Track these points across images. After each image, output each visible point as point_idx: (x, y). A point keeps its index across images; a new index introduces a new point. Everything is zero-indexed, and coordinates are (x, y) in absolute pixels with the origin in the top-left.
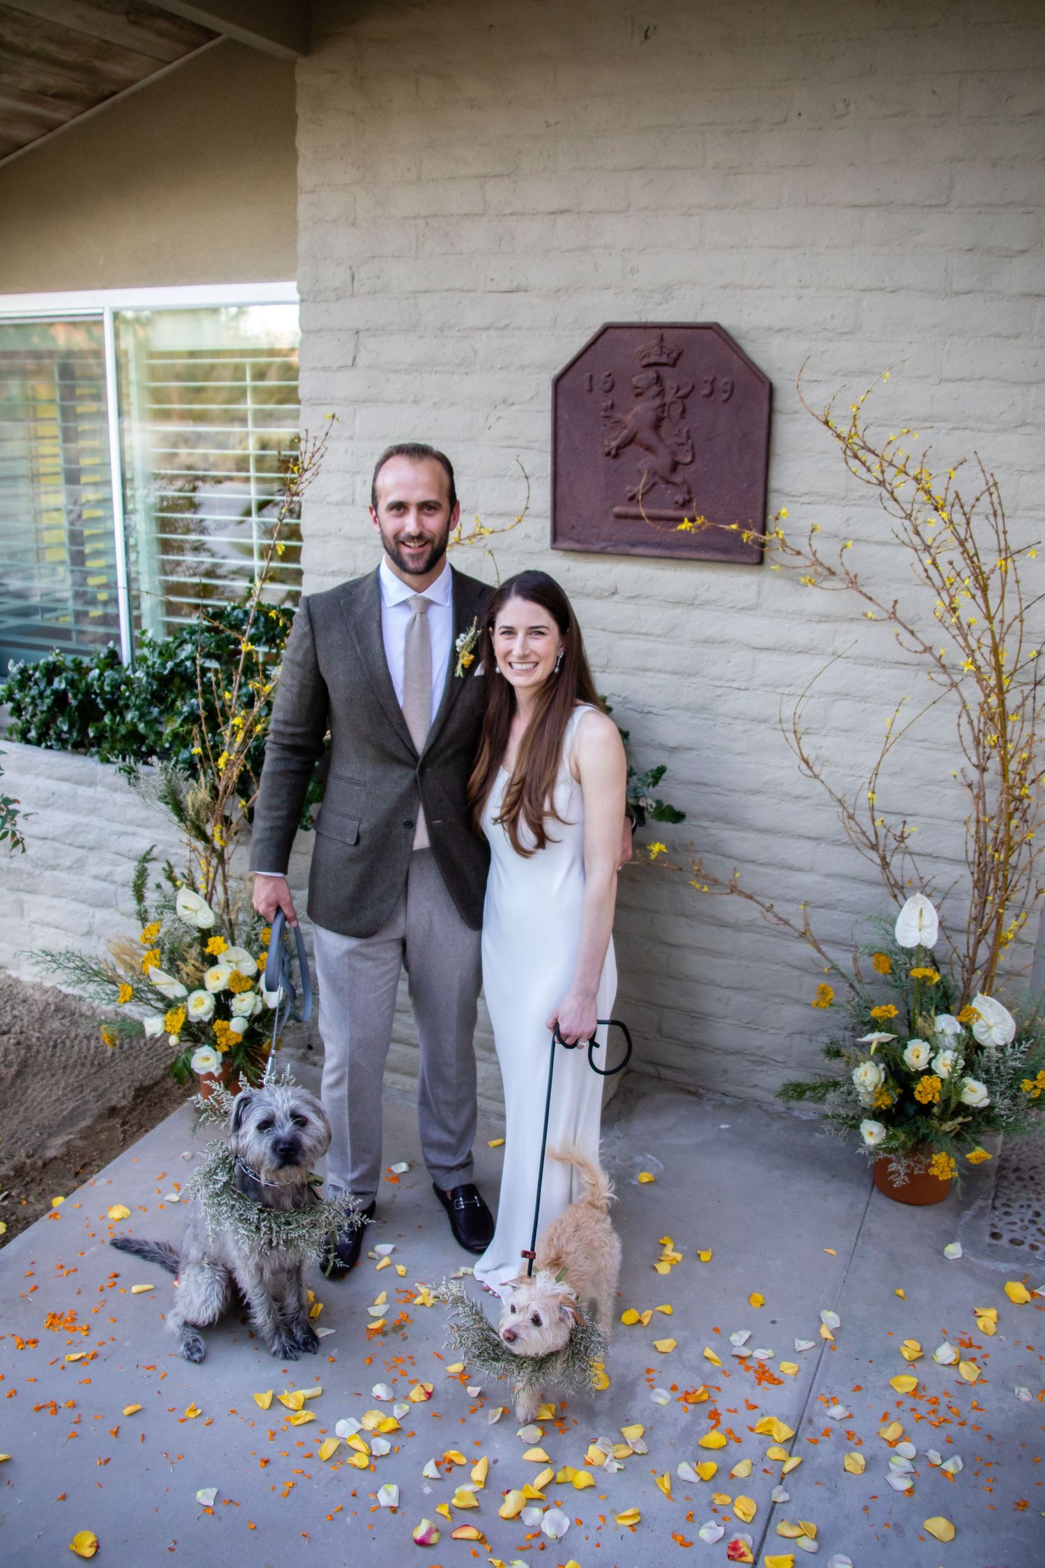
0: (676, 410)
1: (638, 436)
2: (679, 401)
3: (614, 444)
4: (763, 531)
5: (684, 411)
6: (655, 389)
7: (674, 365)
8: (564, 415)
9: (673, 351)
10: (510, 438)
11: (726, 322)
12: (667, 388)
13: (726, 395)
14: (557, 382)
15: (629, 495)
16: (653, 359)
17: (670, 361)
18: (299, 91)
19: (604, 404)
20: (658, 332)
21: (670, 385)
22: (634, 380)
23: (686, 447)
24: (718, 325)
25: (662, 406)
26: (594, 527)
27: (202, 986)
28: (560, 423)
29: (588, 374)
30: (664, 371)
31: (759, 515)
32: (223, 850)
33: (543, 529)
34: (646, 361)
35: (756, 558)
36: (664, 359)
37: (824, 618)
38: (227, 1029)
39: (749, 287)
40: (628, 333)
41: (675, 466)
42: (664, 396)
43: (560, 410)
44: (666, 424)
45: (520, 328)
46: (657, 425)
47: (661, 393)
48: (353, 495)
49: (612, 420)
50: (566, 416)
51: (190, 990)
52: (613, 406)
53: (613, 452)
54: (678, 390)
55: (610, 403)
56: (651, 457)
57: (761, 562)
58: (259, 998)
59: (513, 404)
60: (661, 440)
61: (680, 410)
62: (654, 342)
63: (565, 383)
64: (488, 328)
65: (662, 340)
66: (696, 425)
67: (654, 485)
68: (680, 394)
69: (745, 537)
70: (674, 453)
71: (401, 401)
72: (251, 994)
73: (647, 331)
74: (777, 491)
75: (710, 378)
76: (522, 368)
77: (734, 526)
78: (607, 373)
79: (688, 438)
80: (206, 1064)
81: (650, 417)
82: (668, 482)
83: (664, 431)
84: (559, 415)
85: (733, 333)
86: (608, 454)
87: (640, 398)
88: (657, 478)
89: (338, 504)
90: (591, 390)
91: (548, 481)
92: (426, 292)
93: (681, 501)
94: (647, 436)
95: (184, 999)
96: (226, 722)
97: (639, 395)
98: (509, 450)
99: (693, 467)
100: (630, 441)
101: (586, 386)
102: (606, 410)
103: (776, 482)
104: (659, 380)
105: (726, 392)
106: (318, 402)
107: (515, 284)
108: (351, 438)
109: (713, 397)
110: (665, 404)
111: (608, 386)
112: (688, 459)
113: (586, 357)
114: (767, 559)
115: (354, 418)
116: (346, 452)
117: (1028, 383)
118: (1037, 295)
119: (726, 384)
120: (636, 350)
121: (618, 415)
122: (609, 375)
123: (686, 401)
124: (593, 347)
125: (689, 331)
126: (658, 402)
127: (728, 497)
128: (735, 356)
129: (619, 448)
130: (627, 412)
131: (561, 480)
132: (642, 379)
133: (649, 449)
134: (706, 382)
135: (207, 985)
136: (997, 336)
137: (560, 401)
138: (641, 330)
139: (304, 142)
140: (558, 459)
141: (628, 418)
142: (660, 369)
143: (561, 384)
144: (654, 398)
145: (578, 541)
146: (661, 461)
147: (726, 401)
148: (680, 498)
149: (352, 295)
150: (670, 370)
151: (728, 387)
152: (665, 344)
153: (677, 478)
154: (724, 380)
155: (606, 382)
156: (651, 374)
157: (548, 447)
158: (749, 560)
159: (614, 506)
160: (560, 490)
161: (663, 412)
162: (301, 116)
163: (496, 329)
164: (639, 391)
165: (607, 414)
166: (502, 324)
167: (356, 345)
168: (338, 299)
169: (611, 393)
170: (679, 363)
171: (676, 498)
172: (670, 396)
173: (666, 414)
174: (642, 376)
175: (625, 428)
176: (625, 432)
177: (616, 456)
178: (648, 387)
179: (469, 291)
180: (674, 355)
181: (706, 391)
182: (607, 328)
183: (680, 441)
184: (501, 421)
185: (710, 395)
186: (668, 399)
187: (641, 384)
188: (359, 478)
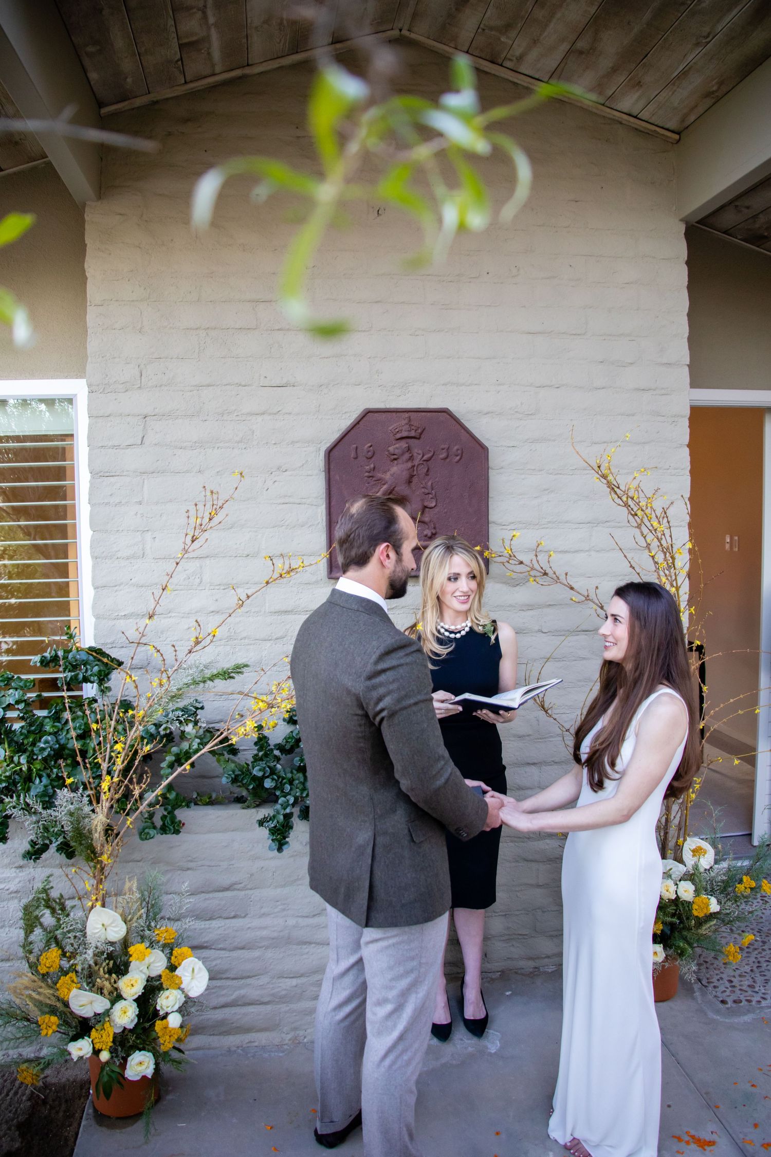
0: (423, 470)
1: (396, 489)
2: (425, 463)
5: (428, 470)
6: (407, 456)
7: (419, 439)
9: (419, 428)
10: (285, 496)
11: (452, 408)
12: (416, 455)
13: (458, 458)
14: (330, 452)
16: (405, 434)
17: (417, 435)
18: (87, 226)
19: (368, 467)
20: (407, 415)
21: (418, 452)
22: (391, 449)
23: (431, 496)
24: (447, 410)
27: (119, 997)
28: (333, 482)
29: (355, 446)
30: (413, 442)
34: (398, 436)
36: (413, 434)
37: (530, 607)
38: (166, 1027)
39: (463, 384)
40: (384, 415)
41: (424, 509)
42: (413, 460)
43: (332, 473)
44: (415, 480)
45: (290, 414)
46: (409, 482)
47: (411, 458)
49: (374, 479)
50: (337, 477)
51: (113, 1003)
52: (374, 468)
54: (423, 456)
55: (372, 466)
59: (286, 471)
60: (412, 491)
61: (426, 469)
62: (405, 422)
63: (335, 452)
64: (263, 414)
65: (410, 420)
66: (437, 480)
68: (425, 458)
70: (423, 500)
71: (187, 472)
73: (398, 414)
74: (494, 522)
75: (446, 446)
76: (293, 442)
78: (369, 444)
79: (432, 489)
80: (140, 1068)
81: (405, 475)
83: (414, 485)
84: (331, 477)
87: (396, 462)
90: (356, 458)
92: (209, 386)
93: (429, 534)
94: (402, 489)
95: (107, 1013)
97: (395, 459)
98: (284, 505)
99: (437, 510)
101: (353, 455)
102: (369, 472)
103: (494, 516)
104: (409, 449)
105: (457, 456)
106: (107, 474)
107: (284, 380)
108: (140, 503)
109: (448, 460)
110: (414, 466)
111: (370, 454)
112: (433, 505)
113: (352, 432)
115: (143, 487)
116: (136, 514)
117: (644, 443)
118: (643, 390)
119: (458, 450)
120: (390, 428)
121: (379, 475)
122: (371, 446)
123: (429, 463)
124: (358, 426)
125: (429, 414)
126: (410, 464)
127: (463, 529)
128: (463, 431)
130: (385, 472)
132: (397, 448)
134: (443, 449)
135: (124, 995)
136: (622, 415)
137: (332, 467)
138: (394, 414)
139: (93, 267)
140: (332, 510)
141: (387, 476)
142: (409, 440)
143: (332, 453)
144: (407, 461)
146: (414, 506)
147: (458, 462)
149: (141, 388)
150: (416, 441)
151: (459, 452)
152: (412, 423)
153: (426, 519)
154: (456, 448)
155: (369, 451)
156: (403, 444)
161: (414, 471)
162: (88, 246)
163: (270, 414)
164: (395, 457)
165: (371, 475)
166: (275, 411)
167: (144, 427)
168: (127, 391)
169: (373, 459)
170: (423, 436)
171: (425, 533)
172: (418, 460)
173: (415, 473)
174: (397, 445)
175: (384, 484)
176: (385, 487)
178: (403, 454)
179: (245, 386)
180: (420, 431)
181: (443, 455)
182: (368, 412)
183: (426, 491)
184: (276, 483)
185: (447, 458)
186: (416, 462)
187: (397, 452)
188: (148, 536)
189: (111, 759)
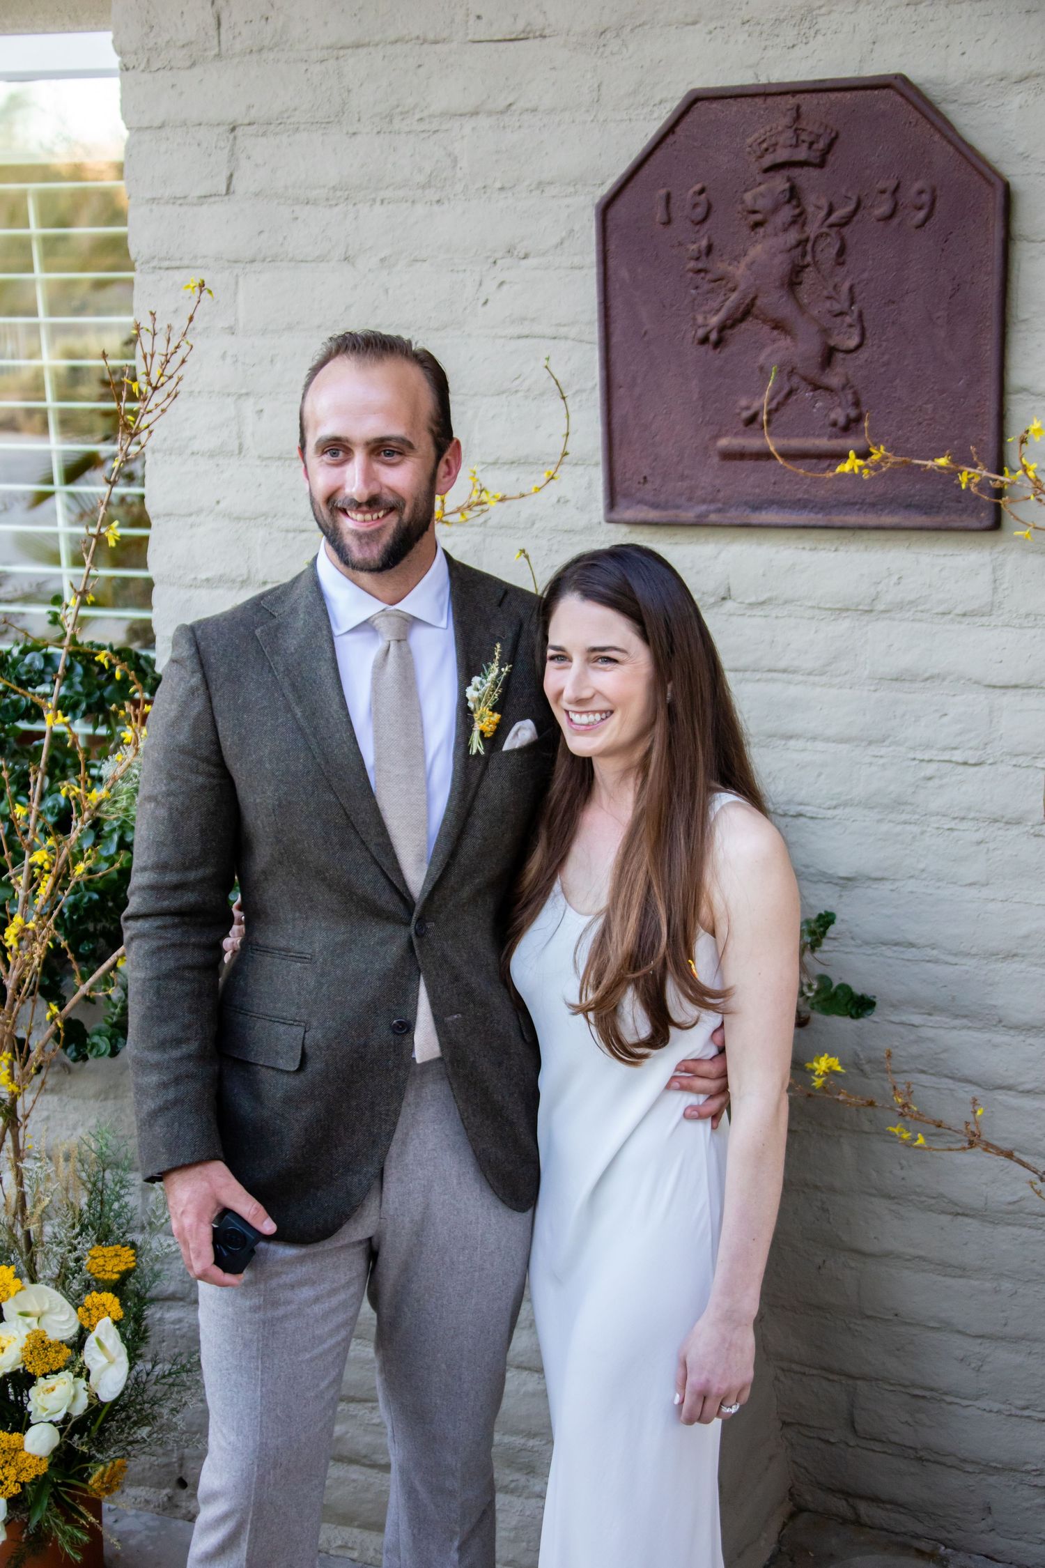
0: (828, 251)
1: (758, 302)
2: (833, 231)
3: (714, 320)
4: (999, 466)
5: (842, 251)
6: (787, 213)
7: (821, 164)
8: (621, 273)
9: (819, 136)
10: (523, 319)
11: (918, 71)
12: (810, 209)
13: (921, 215)
14: (606, 209)
15: (746, 414)
16: (782, 155)
17: (814, 156)
19: (694, 247)
20: (791, 101)
21: (815, 202)
22: (748, 196)
23: (848, 319)
24: (903, 79)
25: (802, 243)
26: (682, 477)
28: (614, 286)
29: (663, 192)
30: (804, 177)
31: (990, 438)
32: (14, 1101)
33: (590, 486)
34: (768, 160)
35: (986, 518)
36: (802, 154)
38: (19, 1449)
40: (735, 105)
41: (829, 356)
42: (804, 224)
43: (612, 263)
44: (809, 276)
45: (534, 110)
46: (792, 281)
47: (799, 219)
48: (240, 435)
49: (709, 276)
50: (624, 274)
52: (710, 249)
53: (714, 336)
54: (831, 211)
55: (704, 243)
56: (784, 342)
57: (997, 524)
58: (82, 1382)
59: (526, 257)
60: (801, 308)
61: (837, 246)
62: (786, 121)
63: (619, 209)
64: (475, 113)
65: (798, 117)
66: (865, 275)
67: (790, 393)
68: (833, 219)
69: (963, 478)
70: (825, 332)
71: (321, 259)
72: (66, 1376)
73: (770, 100)
74: (1024, 390)
75: (891, 184)
76: (541, 186)
77: (942, 461)
78: (697, 187)
79: (852, 303)
81: (780, 265)
82: (816, 387)
83: (804, 292)
84: (611, 272)
85: (933, 93)
86: (704, 340)
87: (761, 230)
88: (795, 380)
89: (212, 455)
90: (668, 222)
91: (596, 396)
92: (358, 46)
93: (842, 421)
94: (774, 301)
97: (757, 225)
98: (522, 342)
99: (863, 355)
100: (745, 313)
101: (660, 215)
102: (697, 259)
103: (1021, 373)
104: (794, 194)
105: (920, 208)
106: (166, 264)
107: (520, 25)
108: (232, 331)
109: (896, 221)
110: (807, 240)
111: (700, 211)
112: (853, 342)
113: (659, 154)
114: (1008, 520)
115: (235, 294)
116: (224, 356)
119: (921, 192)
120: (749, 141)
121: (720, 266)
122: (702, 191)
123: (846, 231)
124: (670, 139)
125: (848, 95)
126: (793, 236)
127: (930, 406)
128: (937, 137)
129: (722, 328)
130: (736, 259)
131: (619, 393)
132: (762, 195)
133: (779, 325)
134: (883, 192)
137: (612, 247)
138: (759, 101)
140: (613, 354)
141: (739, 271)
142: (795, 172)
143: (612, 213)
145: (655, 506)
146: (804, 348)
147: (920, 226)
148: (839, 415)
149: (218, 56)
150: (814, 173)
151: (925, 198)
152: (803, 124)
153: (834, 379)
154: (918, 186)
155: (695, 206)
156: (779, 183)
157: (593, 333)
158: (974, 523)
159: (717, 437)
160: (618, 413)
161: (804, 255)
163: (490, 114)
164: (758, 217)
165: (700, 265)
166: (502, 104)
167: (232, 153)
168: (193, 65)
169: (707, 225)
170: (831, 158)
171: (833, 416)
172: (817, 224)
173: (809, 259)
174: (762, 187)
175: (733, 290)
176: (734, 296)
177: (717, 344)
178: (775, 210)
179: (436, 42)
180: (821, 145)
181: (884, 209)
182: (695, 101)
183: (837, 307)
184: (505, 287)
185: (891, 216)
186: (812, 230)
187: (762, 204)
188: (249, 406)
189: (33, 882)
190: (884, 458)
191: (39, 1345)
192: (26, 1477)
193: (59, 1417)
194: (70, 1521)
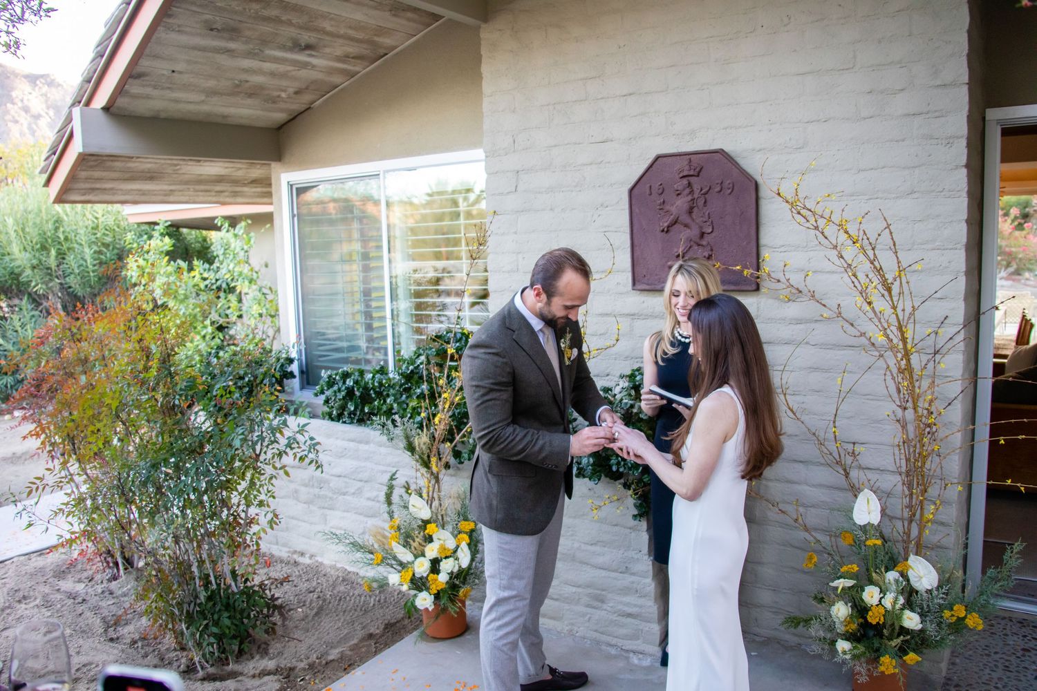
0: (701, 202)
1: (680, 219)
2: (702, 196)
3: (666, 224)
4: (758, 269)
5: (705, 202)
6: (688, 191)
7: (698, 176)
8: (636, 210)
9: (697, 167)
10: (606, 226)
11: (727, 148)
12: (695, 189)
13: (730, 191)
14: (631, 191)
15: (676, 254)
16: (685, 173)
17: (696, 173)
18: (482, 42)
19: (659, 202)
20: (688, 157)
21: (696, 187)
22: (675, 186)
23: (708, 223)
24: (723, 150)
25: (693, 200)
26: (656, 275)
27: (423, 555)
28: (634, 214)
29: (649, 185)
30: (692, 180)
31: (754, 261)
32: (438, 474)
33: (627, 279)
34: (681, 175)
35: (754, 287)
36: (692, 173)
37: (799, 321)
38: (436, 580)
39: (740, 127)
40: (670, 159)
41: (702, 235)
42: (693, 194)
43: (633, 207)
44: (695, 210)
45: (609, 162)
46: (690, 211)
47: (692, 192)
48: (518, 265)
49: (664, 211)
50: (637, 210)
51: (416, 557)
52: (664, 202)
53: (666, 229)
54: (701, 190)
55: (662, 200)
56: (688, 231)
57: (758, 289)
58: (457, 562)
59: (607, 207)
60: (693, 220)
61: (703, 202)
62: (687, 162)
63: (635, 191)
64: (591, 164)
65: (690, 162)
66: (713, 210)
67: (690, 247)
68: (702, 192)
69: (745, 273)
70: (701, 227)
71: (543, 210)
72: (451, 559)
73: (681, 157)
74: (765, 246)
75: (720, 182)
76: (611, 185)
77: (738, 268)
78: (660, 183)
79: (709, 218)
80: (424, 602)
81: (686, 207)
82: (699, 245)
83: (694, 215)
84: (633, 211)
85: (732, 155)
86: (663, 231)
87: (679, 196)
88: (692, 243)
89: (509, 272)
90: (651, 194)
91: (629, 250)
92: (555, 146)
93: (707, 256)
94: (685, 218)
95: (413, 562)
96: (440, 396)
97: (678, 194)
99: (713, 234)
100: (675, 222)
101: (648, 192)
102: (660, 205)
103: (764, 240)
104: (689, 184)
105: (729, 189)
107: (605, 138)
108: (516, 233)
109: (722, 193)
111: (661, 191)
112: (710, 230)
113: (647, 174)
114: (761, 287)
115: (517, 222)
116: (513, 241)
117: (913, 167)
118: (914, 114)
119: (729, 184)
120: (675, 169)
121: (667, 207)
122: (661, 185)
123: (706, 196)
124: (651, 169)
125: (707, 155)
126: (690, 198)
127: (735, 251)
128: (734, 167)
129: (668, 227)
130: (672, 205)
131: (636, 248)
132: (679, 185)
133: (686, 226)
134: (717, 184)
135: (426, 555)
136: (892, 141)
137: (633, 202)
138: (677, 157)
139: (486, 69)
140: (634, 236)
141: (673, 209)
142: (690, 178)
143: (633, 192)
144: (687, 195)
145: (648, 284)
146: (694, 232)
147: (730, 194)
148: (706, 254)
149: (514, 151)
150: (696, 178)
151: (731, 185)
152: (692, 164)
153: (704, 243)
154: (728, 182)
155: (659, 189)
156: (685, 181)
157: (628, 230)
158: (750, 288)
159: (668, 261)
160: (635, 255)
161: (693, 203)
162: (484, 55)
163: (596, 164)
164: (678, 192)
165: (661, 207)
166: (599, 160)
167: (517, 180)
168: (506, 154)
169: (663, 195)
170: (701, 174)
172: (697, 194)
173: (695, 205)
174: (680, 183)
175: (671, 215)
176: (672, 217)
177: (667, 232)
178: (684, 190)
179: (579, 144)
180: (698, 170)
181: (718, 189)
182: (658, 158)
183: (704, 220)
184: (600, 217)
185: (721, 191)
186: (696, 196)
187: (679, 188)
188: (520, 256)
189: (445, 403)
190: (719, 267)
191: (443, 548)
192: (439, 588)
193: (449, 571)
194: (453, 605)
